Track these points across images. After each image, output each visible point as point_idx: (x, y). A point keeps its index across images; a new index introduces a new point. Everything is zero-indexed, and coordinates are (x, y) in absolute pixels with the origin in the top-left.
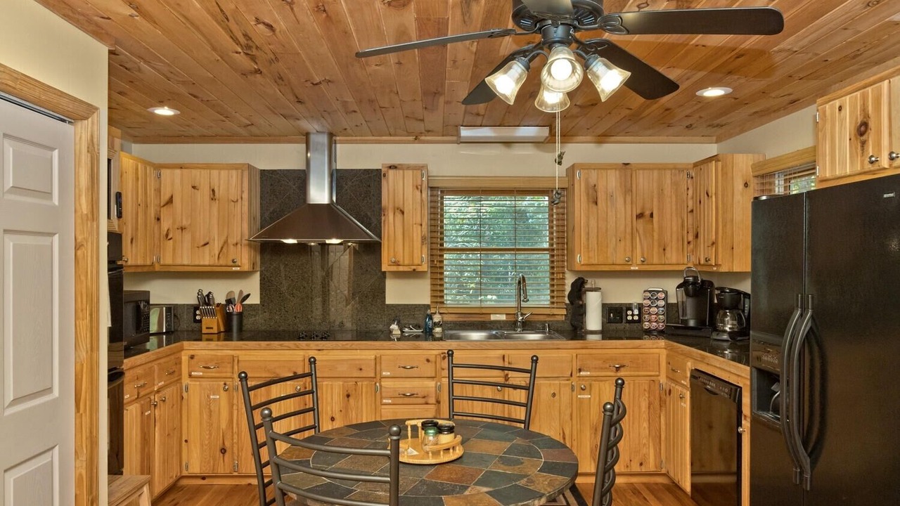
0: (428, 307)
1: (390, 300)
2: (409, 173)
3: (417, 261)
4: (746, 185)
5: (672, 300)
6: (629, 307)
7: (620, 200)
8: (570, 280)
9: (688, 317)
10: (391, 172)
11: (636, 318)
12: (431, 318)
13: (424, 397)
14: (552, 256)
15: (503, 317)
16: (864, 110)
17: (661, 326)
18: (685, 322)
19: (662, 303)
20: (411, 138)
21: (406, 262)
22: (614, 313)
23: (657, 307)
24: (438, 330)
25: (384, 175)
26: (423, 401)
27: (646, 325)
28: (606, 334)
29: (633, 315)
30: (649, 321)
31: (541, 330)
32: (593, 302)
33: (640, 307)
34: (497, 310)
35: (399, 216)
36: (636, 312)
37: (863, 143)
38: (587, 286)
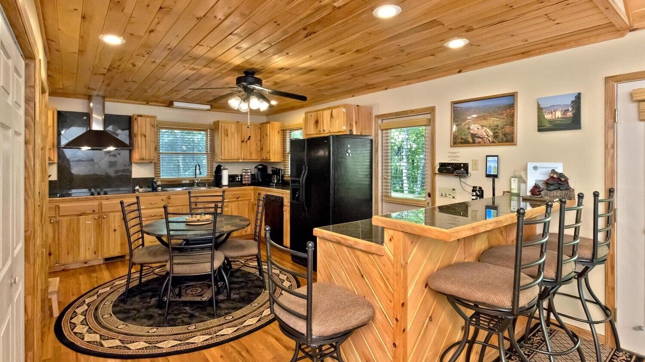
0: (153, 178)
1: (134, 176)
2: (148, 119)
3: (152, 158)
4: (278, 133)
5: (253, 173)
6: (237, 176)
7: (236, 136)
8: (215, 165)
9: (259, 178)
10: (139, 118)
11: (240, 180)
12: (155, 183)
13: (160, 216)
14: (208, 156)
15: (188, 182)
16: (317, 117)
17: (249, 182)
18: (259, 180)
19: (250, 174)
20: (145, 103)
21: (147, 158)
22: (232, 178)
23: (248, 175)
24: (160, 188)
25: (136, 119)
26: (160, 217)
27: (244, 182)
28: (229, 186)
29: (238, 179)
30: (245, 181)
31: (204, 186)
32: (225, 175)
33: (241, 176)
34: (185, 179)
35: (143, 138)
36: (240, 178)
37: (317, 126)
38: (222, 168)
